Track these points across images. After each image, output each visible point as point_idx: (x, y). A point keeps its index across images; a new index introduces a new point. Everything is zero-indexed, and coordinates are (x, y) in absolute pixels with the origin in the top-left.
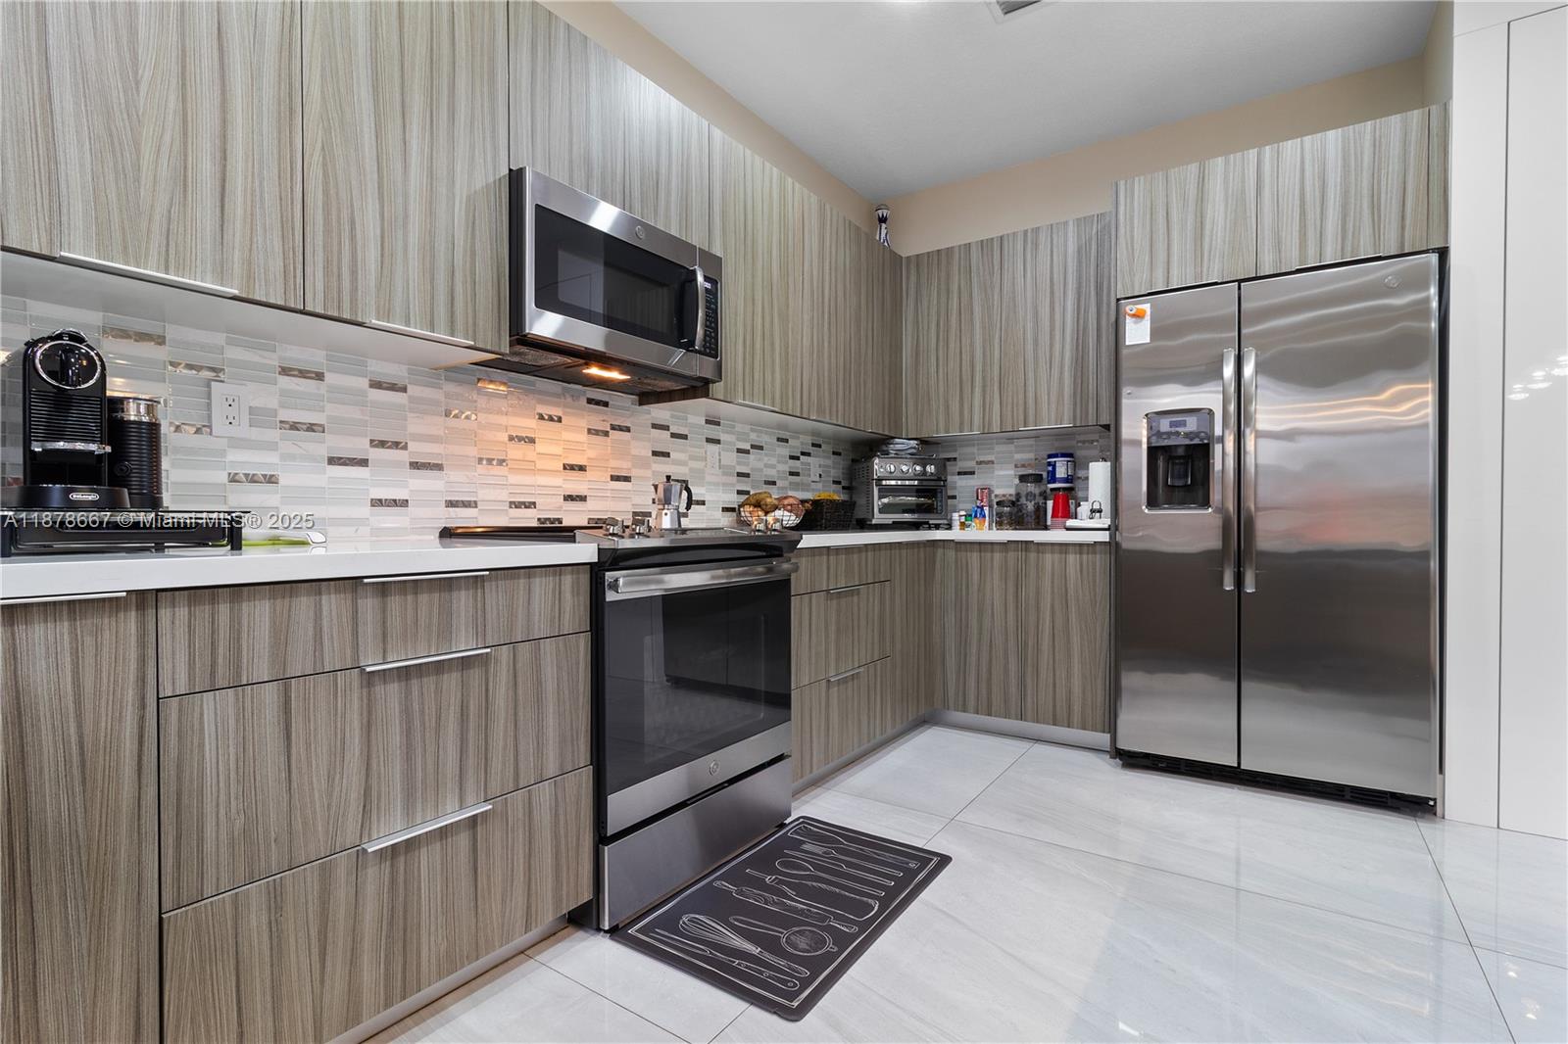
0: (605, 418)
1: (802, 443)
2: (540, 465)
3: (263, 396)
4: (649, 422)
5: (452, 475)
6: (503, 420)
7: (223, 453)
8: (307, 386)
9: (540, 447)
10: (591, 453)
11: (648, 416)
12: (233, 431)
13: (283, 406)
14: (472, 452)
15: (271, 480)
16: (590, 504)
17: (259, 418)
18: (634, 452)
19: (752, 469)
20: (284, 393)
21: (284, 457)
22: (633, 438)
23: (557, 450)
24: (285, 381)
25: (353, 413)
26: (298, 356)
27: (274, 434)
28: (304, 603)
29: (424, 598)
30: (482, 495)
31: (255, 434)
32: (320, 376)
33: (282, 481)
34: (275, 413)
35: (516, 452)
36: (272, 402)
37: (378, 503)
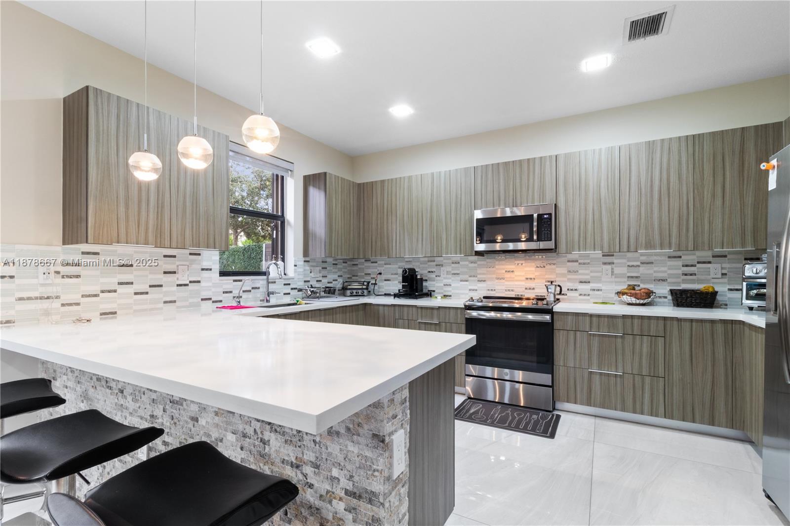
0: (543, 261)
1: (698, 257)
2: (516, 278)
3: (449, 269)
4: (567, 260)
5: (488, 283)
6: (503, 267)
7: (442, 280)
8: (456, 265)
9: (516, 273)
10: (537, 274)
11: (566, 258)
12: (444, 276)
13: (452, 270)
14: (494, 276)
15: (450, 285)
16: (536, 291)
17: (448, 273)
18: (557, 272)
19: (641, 274)
20: (453, 267)
21: (452, 280)
22: (557, 267)
23: (523, 274)
24: (453, 265)
25: (465, 270)
26: (454, 259)
27: (450, 276)
28: (411, 308)
29: (428, 310)
30: (497, 288)
31: (448, 276)
32: (459, 263)
33: (452, 285)
34: (451, 272)
35: (508, 275)
36: (450, 270)
37: (470, 290)
